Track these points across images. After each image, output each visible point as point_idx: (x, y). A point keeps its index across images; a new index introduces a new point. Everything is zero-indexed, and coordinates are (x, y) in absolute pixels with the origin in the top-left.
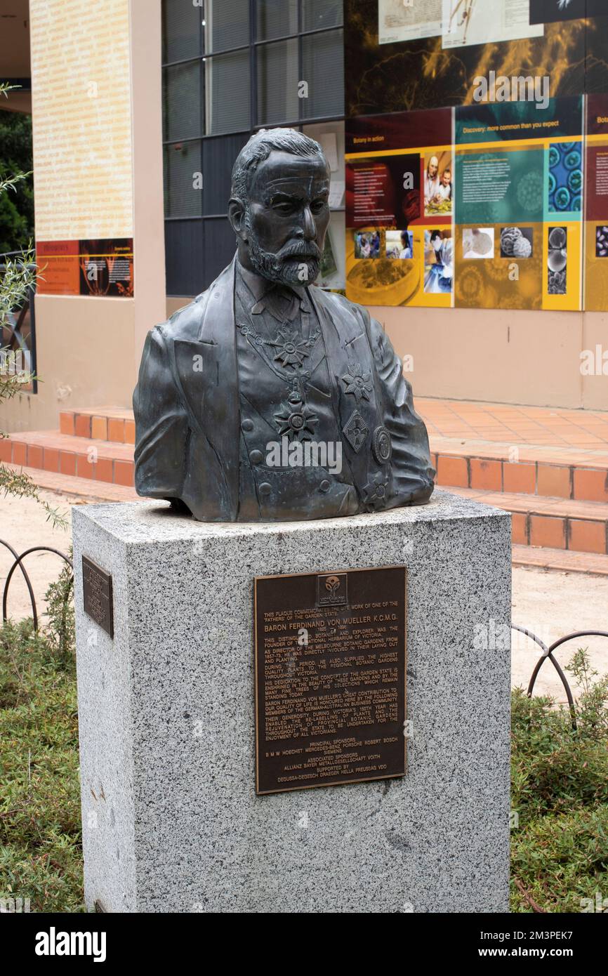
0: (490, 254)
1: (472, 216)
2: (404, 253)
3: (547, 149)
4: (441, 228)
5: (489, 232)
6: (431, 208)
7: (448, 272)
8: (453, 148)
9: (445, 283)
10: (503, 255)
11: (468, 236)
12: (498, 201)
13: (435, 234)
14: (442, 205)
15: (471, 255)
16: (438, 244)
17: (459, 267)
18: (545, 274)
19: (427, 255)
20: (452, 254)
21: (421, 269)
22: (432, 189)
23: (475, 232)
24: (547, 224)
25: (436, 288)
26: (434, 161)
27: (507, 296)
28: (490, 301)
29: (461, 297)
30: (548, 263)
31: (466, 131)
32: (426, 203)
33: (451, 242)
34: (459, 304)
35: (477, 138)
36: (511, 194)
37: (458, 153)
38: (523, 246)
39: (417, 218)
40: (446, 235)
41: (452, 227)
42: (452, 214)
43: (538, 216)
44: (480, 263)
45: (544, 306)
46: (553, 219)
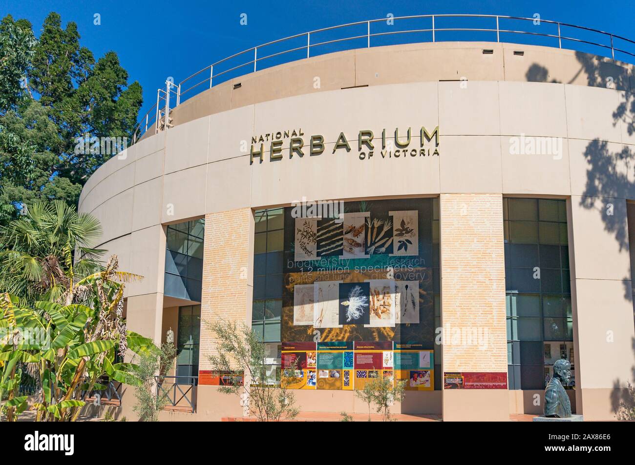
0: (327, 377)
1: (322, 367)
2: (300, 376)
3: (344, 353)
4: (313, 370)
5: (327, 371)
6: (309, 365)
7: (315, 381)
8: (317, 351)
9: (314, 383)
10: (331, 377)
11: (321, 372)
12: (329, 363)
13: (310, 372)
14: (313, 364)
15: (322, 377)
16: (312, 374)
17: (318, 380)
18: (343, 382)
19: (308, 376)
20: (316, 377)
21: (306, 380)
22: (309, 361)
23: (323, 371)
24: (344, 370)
25: (311, 385)
26: (311, 354)
27: (332, 386)
28: (327, 388)
29: (318, 387)
30: (344, 379)
31: (320, 347)
32: (308, 364)
33: (316, 374)
34: (318, 389)
35: (323, 349)
36: (333, 363)
37: (318, 353)
38: (337, 375)
39: (305, 367)
40: (314, 372)
41: (316, 370)
42: (316, 367)
43: (341, 368)
44: (324, 379)
45: (343, 389)
46: (345, 369)
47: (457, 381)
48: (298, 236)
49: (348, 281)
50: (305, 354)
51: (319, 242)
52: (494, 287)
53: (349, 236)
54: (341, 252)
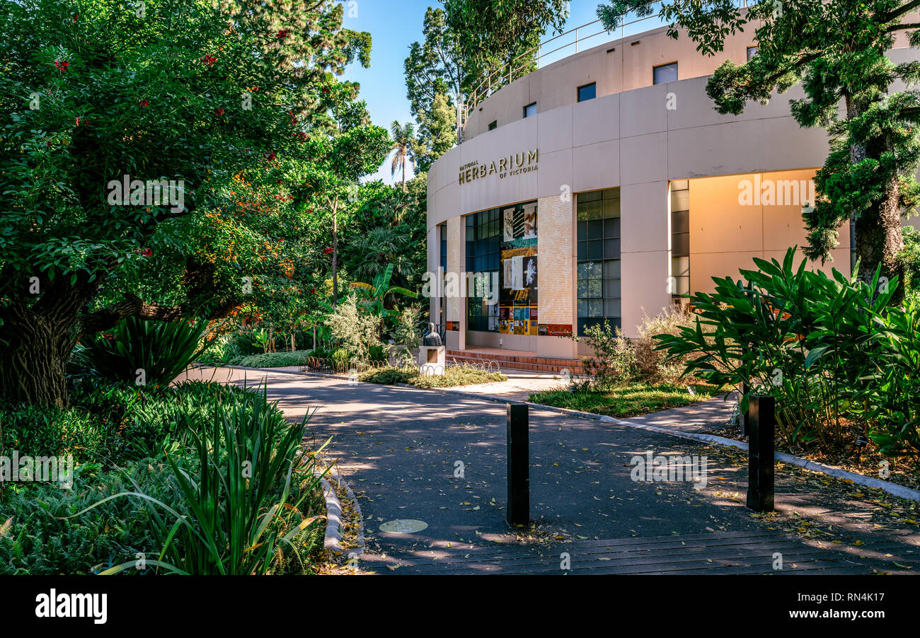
0: (518, 325)
1: (516, 319)
2: (507, 325)
3: (525, 308)
5: (518, 321)
8: (514, 306)
9: (513, 330)
10: (520, 325)
11: (515, 322)
12: (519, 315)
13: (511, 322)
14: (512, 316)
15: (516, 325)
17: (514, 327)
18: (525, 329)
19: (510, 325)
20: (513, 325)
21: (509, 327)
22: (511, 314)
25: (511, 330)
26: (511, 309)
27: (520, 332)
28: (518, 333)
30: (525, 326)
31: (515, 304)
32: (510, 316)
33: (513, 323)
34: (514, 333)
36: (521, 315)
37: (514, 308)
38: (522, 324)
39: (509, 318)
41: (513, 320)
42: (513, 318)
44: (517, 327)
45: (525, 334)
46: (526, 320)
47: (545, 330)
48: (505, 223)
49: (527, 255)
50: (508, 309)
51: (514, 227)
52: (566, 263)
53: (527, 222)
54: (522, 235)
